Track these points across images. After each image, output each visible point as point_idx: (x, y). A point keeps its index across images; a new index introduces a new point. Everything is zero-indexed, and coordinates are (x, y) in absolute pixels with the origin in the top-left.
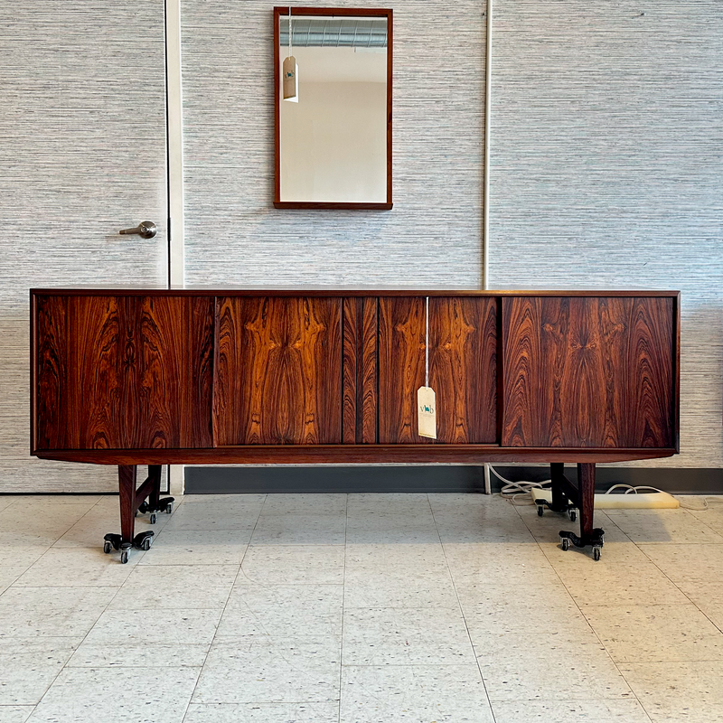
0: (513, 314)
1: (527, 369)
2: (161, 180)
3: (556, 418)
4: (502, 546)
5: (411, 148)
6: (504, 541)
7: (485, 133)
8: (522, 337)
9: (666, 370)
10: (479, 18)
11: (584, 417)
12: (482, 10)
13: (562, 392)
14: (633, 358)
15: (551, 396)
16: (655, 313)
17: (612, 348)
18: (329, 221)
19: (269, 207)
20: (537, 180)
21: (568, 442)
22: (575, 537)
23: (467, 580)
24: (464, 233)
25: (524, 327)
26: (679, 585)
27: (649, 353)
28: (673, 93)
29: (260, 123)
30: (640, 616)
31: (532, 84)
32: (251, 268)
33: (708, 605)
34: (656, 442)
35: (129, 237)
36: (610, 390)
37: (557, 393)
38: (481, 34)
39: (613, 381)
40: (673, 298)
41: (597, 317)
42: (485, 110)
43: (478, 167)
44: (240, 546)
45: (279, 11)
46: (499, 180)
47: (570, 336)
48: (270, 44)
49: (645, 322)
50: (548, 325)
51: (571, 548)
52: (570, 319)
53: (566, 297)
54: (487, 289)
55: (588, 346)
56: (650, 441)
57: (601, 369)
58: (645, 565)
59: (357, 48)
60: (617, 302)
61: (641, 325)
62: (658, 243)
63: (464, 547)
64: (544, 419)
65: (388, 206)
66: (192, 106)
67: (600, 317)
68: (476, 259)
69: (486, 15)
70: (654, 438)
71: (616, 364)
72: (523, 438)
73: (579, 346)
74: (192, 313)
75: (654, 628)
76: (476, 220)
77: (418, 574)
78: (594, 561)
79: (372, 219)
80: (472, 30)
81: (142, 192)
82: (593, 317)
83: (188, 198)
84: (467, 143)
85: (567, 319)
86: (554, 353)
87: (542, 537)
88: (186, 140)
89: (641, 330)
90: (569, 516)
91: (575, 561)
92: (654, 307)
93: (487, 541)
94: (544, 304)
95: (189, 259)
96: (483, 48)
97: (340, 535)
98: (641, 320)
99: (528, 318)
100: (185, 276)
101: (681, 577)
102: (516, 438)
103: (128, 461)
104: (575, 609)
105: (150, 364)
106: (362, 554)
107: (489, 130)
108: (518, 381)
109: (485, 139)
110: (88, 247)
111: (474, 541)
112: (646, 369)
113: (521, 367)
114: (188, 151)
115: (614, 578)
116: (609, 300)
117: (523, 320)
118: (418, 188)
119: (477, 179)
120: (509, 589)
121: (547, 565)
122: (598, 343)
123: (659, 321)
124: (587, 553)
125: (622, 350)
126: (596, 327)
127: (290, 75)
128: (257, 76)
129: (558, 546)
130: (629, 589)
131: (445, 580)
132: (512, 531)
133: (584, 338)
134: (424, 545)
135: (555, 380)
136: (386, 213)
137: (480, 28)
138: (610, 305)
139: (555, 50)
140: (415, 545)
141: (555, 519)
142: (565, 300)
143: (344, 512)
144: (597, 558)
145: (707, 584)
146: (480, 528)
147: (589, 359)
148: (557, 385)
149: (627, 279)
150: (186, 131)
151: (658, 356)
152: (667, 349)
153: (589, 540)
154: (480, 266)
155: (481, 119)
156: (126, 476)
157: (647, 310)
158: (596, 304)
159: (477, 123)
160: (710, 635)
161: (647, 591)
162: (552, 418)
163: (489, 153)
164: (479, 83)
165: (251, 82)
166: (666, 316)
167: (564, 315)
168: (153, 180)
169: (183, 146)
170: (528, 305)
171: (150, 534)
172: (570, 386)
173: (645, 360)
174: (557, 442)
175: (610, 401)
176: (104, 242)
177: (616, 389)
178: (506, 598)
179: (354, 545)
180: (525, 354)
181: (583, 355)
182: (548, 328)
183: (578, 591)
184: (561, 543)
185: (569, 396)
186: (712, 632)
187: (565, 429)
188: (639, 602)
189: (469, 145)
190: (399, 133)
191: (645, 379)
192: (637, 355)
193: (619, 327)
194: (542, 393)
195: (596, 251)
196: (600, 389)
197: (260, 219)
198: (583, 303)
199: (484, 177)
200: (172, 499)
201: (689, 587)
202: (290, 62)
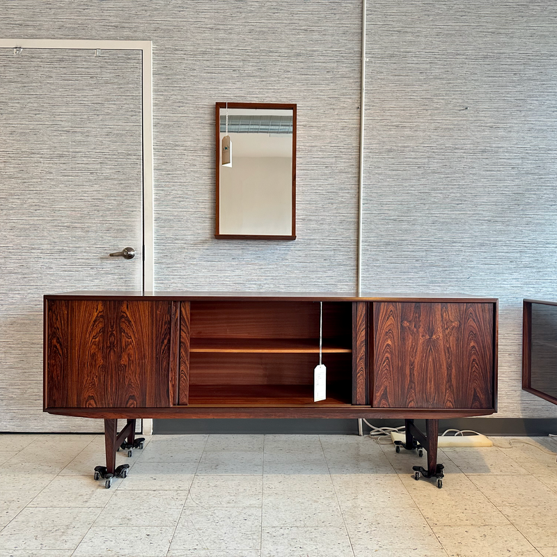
0: (381, 314)
1: (391, 353)
2: (138, 220)
3: (411, 388)
4: (373, 476)
5: (308, 198)
6: (373, 472)
7: (359, 188)
8: (387, 331)
9: (489, 353)
10: (355, 110)
11: (431, 387)
12: (357, 105)
13: (415, 369)
14: (465, 346)
15: (408, 372)
16: (481, 314)
17: (451, 339)
18: (253, 247)
19: (212, 238)
20: (395, 220)
21: (420, 404)
22: (424, 470)
23: (349, 504)
24: (345, 257)
25: (389, 323)
26: (500, 509)
27: (476, 342)
28: (487, 161)
29: (206, 181)
30: (475, 535)
31: (391, 155)
32: (200, 280)
33: (523, 525)
34: (481, 404)
35: (116, 258)
36: (449, 367)
37: (412, 370)
38: (356, 121)
39: (451, 362)
40: (494, 304)
41: (440, 316)
42: (359, 173)
43: (354, 211)
44: (189, 476)
45: (220, 105)
46: (369, 220)
47: (421, 330)
48: (213, 127)
49: (474, 320)
50: (406, 322)
51: (421, 478)
52: (421, 318)
53: (418, 303)
54: (360, 296)
55: (434, 336)
56: (477, 404)
57: (443, 353)
58: (474, 492)
59: (271, 134)
60: (454, 306)
61: (471, 323)
62: (478, 263)
63: (347, 477)
64: (403, 388)
65: (293, 238)
66: (160, 169)
67: (442, 317)
68: (352, 274)
69: (360, 108)
70: (480, 402)
71: (453, 349)
72: (388, 402)
73: (428, 337)
74: (156, 312)
75: (487, 545)
76: (353, 247)
77: (314, 499)
78: (437, 489)
79: (281, 247)
80: (351, 119)
81: (125, 227)
82: (437, 316)
83: (157, 231)
84: (347, 195)
85: (419, 318)
86: (410, 342)
87: (400, 469)
88: (156, 192)
89: (471, 326)
90: (418, 453)
91: (424, 487)
92: (480, 310)
93: (361, 472)
94: (403, 307)
95: (157, 273)
96: (358, 131)
97: (259, 467)
98: (471, 319)
99: (391, 317)
100: (154, 285)
101: (501, 502)
102: (383, 401)
103: (111, 416)
104: (428, 529)
105: (126, 348)
106: (274, 481)
107: (362, 186)
108: (385, 361)
109: (359, 192)
110: (88, 265)
111: (353, 472)
112: (474, 354)
113: (387, 352)
114: (156, 200)
115: (453, 503)
116: (449, 304)
117: (388, 318)
118: (313, 225)
119: (354, 220)
120: (379, 512)
121: (405, 492)
122: (441, 335)
123: (483, 319)
124: (433, 482)
125: (457, 340)
126: (439, 324)
127: (226, 148)
128: (204, 149)
129: (412, 477)
130: (465, 511)
131: (334, 504)
132: (380, 465)
133: (431, 331)
134: (318, 476)
135: (410, 361)
136: (291, 242)
137: (356, 117)
138: (449, 308)
139: (407, 132)
140: (312, 476)
141: (408, 455)
142: (418, 304)
143: (262, 449)
144: (439, 486)
145: (520, 507)
146: (357, 462)
147: (434, 346)
148: (412, 364)
149: (456, 288)
150: (156, 186)
151: (483, 344)
152: (489, 340)
153: (433, 473)
154: (355, 278)
155: (356, 179)
156: (110, 426)
157: (475, 311)
158: (440, 307)
159: (354, 181)
160: (528, 551)
161: (478, 513)
162: (408, 388)
163: (362, 202)
164: (355, 154)
165: (200, 153)
166: (489, 316)
167: (417, 315)
168: (133, 220)
169: (154, 197)
170: (391, 307)
171: (127, 466)
172: (421, 365)
173: (473, 347)
174: (412, 404)
175: (449, 375)
176: (99, 261)
177: (454, 367)
178: (378, 519)
179: (268, 475)
180: (389, 342)
181: (431, 343)
182: (406, 324)
183: (429, 514)
184: (414, 474)
185: (420, 371)
186: (529, 548)
187: (418, 395)
188: (474, 523)
189: (348, 196)
190: (301, 188)
191: (474, 360)
192: (468, 344)
193: (456, 324)
194: (401, 370)
195: (435, 269)
196: (442, 367)
197: (206, 246)
198: (431, 307)
199: (358, 218)
200: (143, 439)
201: (508, 511)
202: (226, 140)
